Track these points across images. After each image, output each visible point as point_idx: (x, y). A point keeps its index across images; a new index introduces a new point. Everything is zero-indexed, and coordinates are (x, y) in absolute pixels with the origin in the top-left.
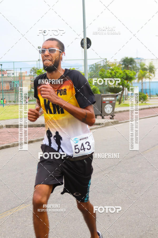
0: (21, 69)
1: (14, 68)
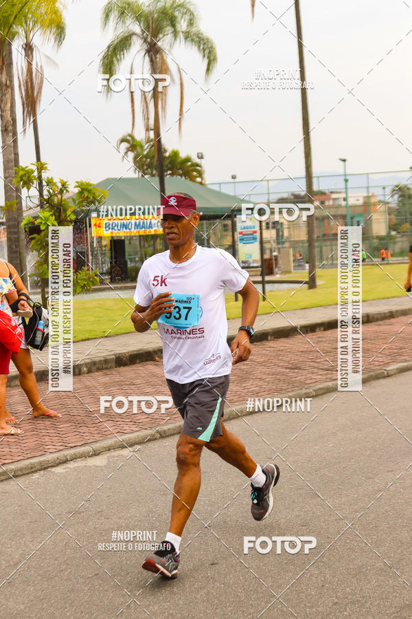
0: (384, 188)
1: (368, 187)
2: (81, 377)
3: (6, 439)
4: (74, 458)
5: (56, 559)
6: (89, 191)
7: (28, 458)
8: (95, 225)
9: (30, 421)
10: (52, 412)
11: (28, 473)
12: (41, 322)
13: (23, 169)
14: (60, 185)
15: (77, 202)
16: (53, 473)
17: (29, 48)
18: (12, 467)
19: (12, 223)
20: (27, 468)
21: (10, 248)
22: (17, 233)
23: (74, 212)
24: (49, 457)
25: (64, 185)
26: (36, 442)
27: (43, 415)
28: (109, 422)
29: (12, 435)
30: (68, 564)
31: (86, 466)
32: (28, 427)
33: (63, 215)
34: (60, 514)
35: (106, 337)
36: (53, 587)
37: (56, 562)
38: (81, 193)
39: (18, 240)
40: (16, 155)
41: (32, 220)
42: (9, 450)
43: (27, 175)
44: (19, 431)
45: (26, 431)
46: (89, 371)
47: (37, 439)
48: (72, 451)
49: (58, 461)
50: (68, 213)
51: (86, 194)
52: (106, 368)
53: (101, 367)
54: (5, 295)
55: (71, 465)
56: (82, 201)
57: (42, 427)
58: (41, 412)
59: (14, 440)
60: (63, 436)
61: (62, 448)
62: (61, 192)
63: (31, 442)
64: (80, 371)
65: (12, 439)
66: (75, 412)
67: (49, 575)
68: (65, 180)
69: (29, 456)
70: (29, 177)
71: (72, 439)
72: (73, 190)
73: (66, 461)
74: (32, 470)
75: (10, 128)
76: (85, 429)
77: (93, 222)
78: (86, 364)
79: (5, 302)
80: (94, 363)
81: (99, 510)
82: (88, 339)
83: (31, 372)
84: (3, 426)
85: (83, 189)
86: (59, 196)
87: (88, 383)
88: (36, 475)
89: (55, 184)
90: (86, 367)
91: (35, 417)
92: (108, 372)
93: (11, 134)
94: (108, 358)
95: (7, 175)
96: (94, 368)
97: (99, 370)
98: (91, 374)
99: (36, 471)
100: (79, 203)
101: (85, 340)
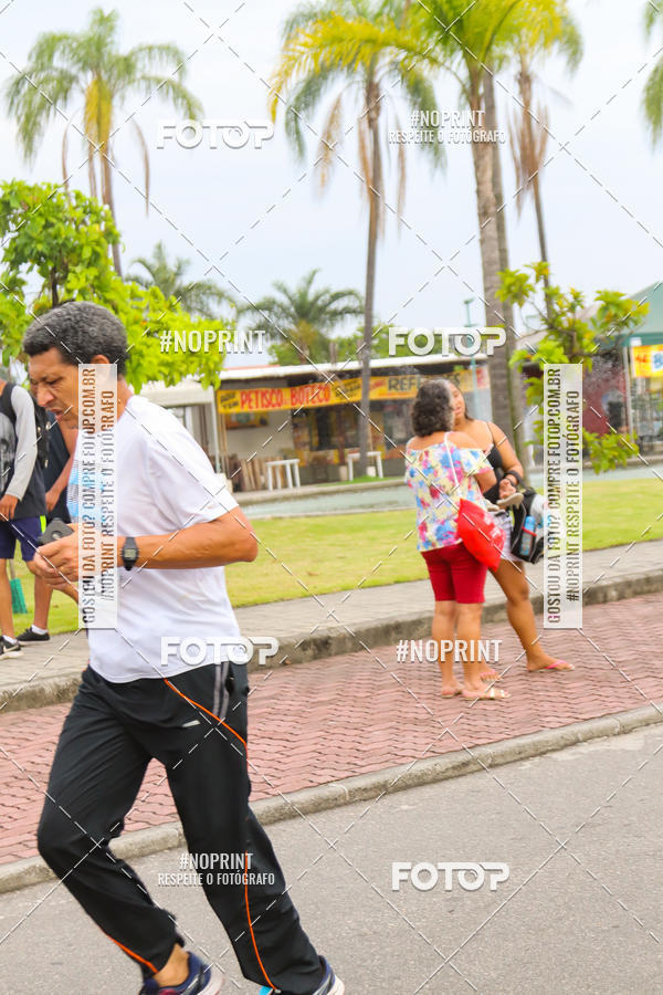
2: (606, 606)
3: (481, 705)
4: (589, 738)
5: (551, 900)
6: (618, 306)
7: (515, 737)
8: (638, 359)
9: (520, 677)
10: (558, 663)
11: (515, 761)
12: (530, 519)
13: (512, 275)
14: (570, 299)
15: (599, 324)
16: (555, 761)
17: (525, 80)
18: (489, 750)
19: (497, 361)
20: (512, 752)
21: (495, 400)
22: (508, 376)
23: (595, 340)
24: (548, 736)
25: (576, 297)
26: (530, 712)
27: (545, 667)
28: (650, 679)
29: (492, 699)
30: (571, 909)
31: (609, 751)
32: (518, 686)
33: (577, 345)
34: (563, 828)
35: (651, 541)
36: (544, 944)
37: (552, 904)
38: (605, 309)
39: (508, 388)
40: (503, 251)
41: (526, 355)
42: (485, 723)
43: (518, 283)
44: (503, 694)
45: (513, 693)
46: (621, 597)
47: (532, 706)
48: (586, 727)
49: (562, 743)
50: (586, 341)
51: (613, 311)
52: (649, 592)
53: (639, 589)
54: (475, 476)
55: (584, 748)
56: (607, 323)
57: (539, 688)
58: (540, 664)
59: (494, 708)
60: (573, 702)
61: (570, 720)
62: (572, 308)
63: (521, 711)
64: (605, 596)
65: (490, 706)
66: (594, 663)
67: (539, 925)
68: (578, 290)
69: (517, 733)
70: (521, 287)
71: (587, 706)
72: (592, 305)
73: (575, 743)
74: (521, 756)
75: (492, 209)
76: (609, 691)
77: (634, 354)
78: (616, 586)
79: (475, 487)
80: (629, 584)
81: (627, 822)
82: (622, 545)
83: (526, 598)
84: (477, 686)
85: (608, 303)
86: (570, 315)
87: (619, 617)
88: (527, 765)
89: (562, 297)
90: (616, 590)
91: (530, 672)
92: (651, 597)
93: (493, 219)
94: (651, 575)
95: (488, 285)
96: (628, 592)
97: (636, 594)
98: (624, 601)
99: (527, 758)
100: (602, 326)
101: (617, 546)
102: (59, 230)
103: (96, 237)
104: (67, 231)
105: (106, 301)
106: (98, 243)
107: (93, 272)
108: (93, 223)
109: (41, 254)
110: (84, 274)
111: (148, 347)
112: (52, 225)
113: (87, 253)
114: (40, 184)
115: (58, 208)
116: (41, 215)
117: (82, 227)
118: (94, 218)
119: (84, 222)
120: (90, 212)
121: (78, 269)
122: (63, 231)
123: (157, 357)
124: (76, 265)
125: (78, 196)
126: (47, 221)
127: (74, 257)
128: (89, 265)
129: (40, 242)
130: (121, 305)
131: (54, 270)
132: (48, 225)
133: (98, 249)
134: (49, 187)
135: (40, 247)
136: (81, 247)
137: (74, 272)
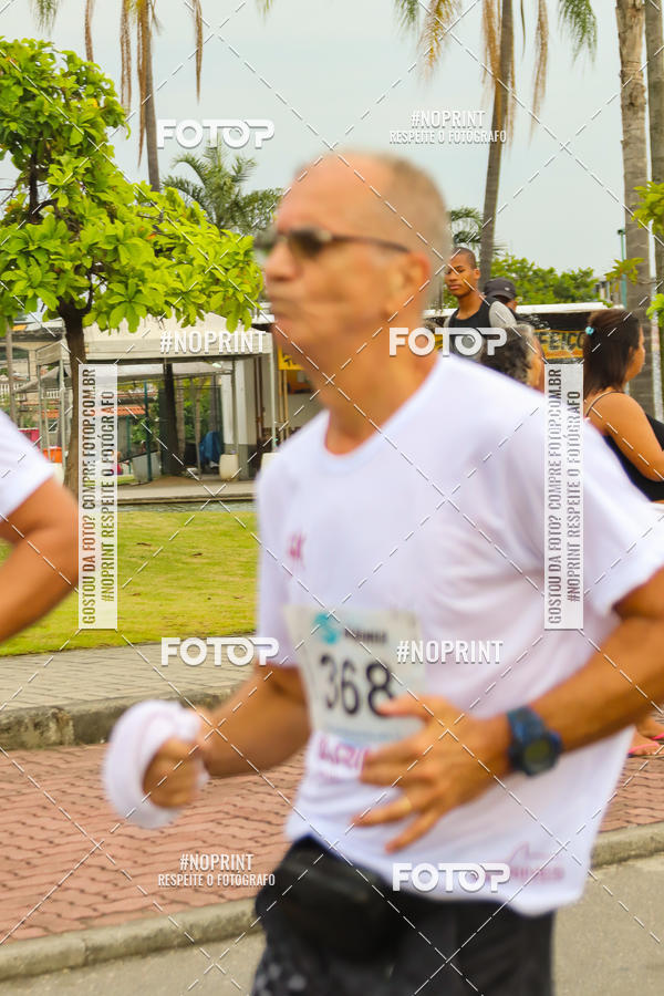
102: (42, 104)
103: (90, 115)
104: (53, 105)
105: (102, 204)
106: (93, 124)
107: (84, 162)
108: (88, 96)
109: (15, 136)
110: (71, 166)
111: (155, 268)
112: (34, 97)
113: (77, 137)
114: (20, 40)
115: (42, 74)
116: (18, 83)
117: (74, 103)
118: (91, 90)
119: (77, 94)
120: (86, 82)
121: (64, 159)
122: (46, 106)
123: (166, 284)
124: (62, 154)
125: (71, 59)
126: (25, 90)
127: (60, 143)
128: (80, 154)
129: (15, 120)
130: (121, 210)
131: (34, 160)
132: (27, 96)
133: (93, 132)
134: (32, 46)
135: (13, 126)
136: (71, 128)
137: (59, 163)
